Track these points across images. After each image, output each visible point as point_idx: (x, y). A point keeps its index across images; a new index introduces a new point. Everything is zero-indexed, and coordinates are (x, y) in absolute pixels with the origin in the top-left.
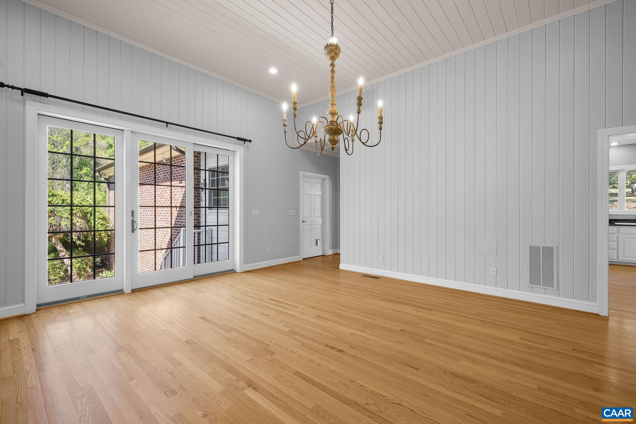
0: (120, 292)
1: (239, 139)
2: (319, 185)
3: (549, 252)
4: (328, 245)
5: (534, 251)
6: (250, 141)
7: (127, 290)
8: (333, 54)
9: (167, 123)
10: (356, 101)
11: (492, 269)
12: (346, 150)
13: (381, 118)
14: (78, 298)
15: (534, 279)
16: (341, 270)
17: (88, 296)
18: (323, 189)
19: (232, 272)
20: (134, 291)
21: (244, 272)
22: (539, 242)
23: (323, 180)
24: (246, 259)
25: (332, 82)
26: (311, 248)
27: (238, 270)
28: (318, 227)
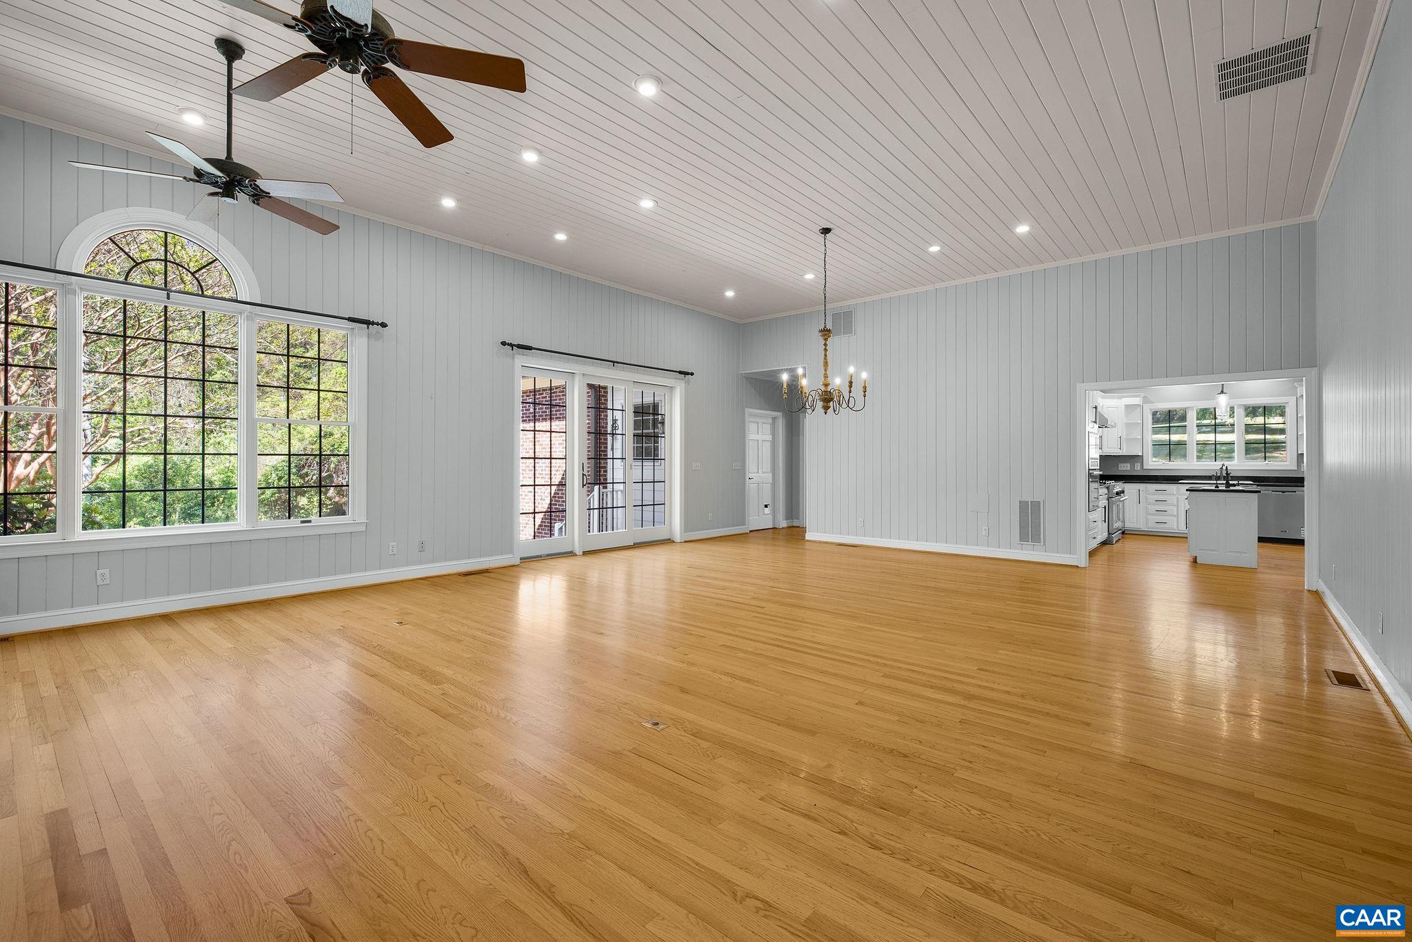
0: (571, 554)
1: (680, 372)
2: (768, 427)
3: (1036, 505)
4: (781, 513)
5: (1023, 505)
6: (692, 374)
7: (578, 551)
8: (826, 337)
9: (614, 362)
10: (848, 384)
11: (984, 528)
12: (834, 411)
13: (865, 387)
14: (540, 556)
15: (1023, 537)
16: (808, 541)
17: (548, 555)
18: (774, 434)
19: (669, 541)
20: (585, 553)
21: (685, 542)
22: (1028, 498)
23: (774, 419)
24: (687, 525)
25: (825, 359)
26: (758, 516)
27: (678, 538)
28: (767, 489)
